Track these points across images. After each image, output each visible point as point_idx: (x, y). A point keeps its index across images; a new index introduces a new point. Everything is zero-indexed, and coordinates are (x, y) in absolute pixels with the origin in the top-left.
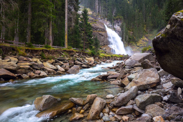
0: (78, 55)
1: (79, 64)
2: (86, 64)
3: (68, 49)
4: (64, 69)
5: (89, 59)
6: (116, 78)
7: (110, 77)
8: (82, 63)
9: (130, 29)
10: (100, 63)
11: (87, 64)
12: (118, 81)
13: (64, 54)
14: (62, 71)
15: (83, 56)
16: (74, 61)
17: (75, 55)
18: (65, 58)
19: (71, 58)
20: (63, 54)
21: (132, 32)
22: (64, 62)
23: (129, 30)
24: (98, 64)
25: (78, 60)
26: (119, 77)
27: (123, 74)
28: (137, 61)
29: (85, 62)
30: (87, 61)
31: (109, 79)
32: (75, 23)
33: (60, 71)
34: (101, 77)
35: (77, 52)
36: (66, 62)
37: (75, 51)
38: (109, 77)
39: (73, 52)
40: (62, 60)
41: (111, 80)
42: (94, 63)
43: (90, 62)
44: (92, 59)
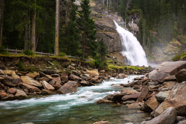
0: (75, 66)
1: (76, 80)
2: (87, 79)
3: (59, 57)
4: (54, 87)
5: (91, 72)
6: (135, 99)
7: (126, 97)
8: (81, 79)
9: (152, 28)
10: (109, 78)
11: (88, 80)
12: (140, 103)
13: (53, 65)
14: (50, 90)
15: (82, 67)
16: (69, 75)
17: (70, 66)
18: (55, 69)
19: (64, 70)
20: (52, 63)
21: (156, 33)
22: (53, 76)
24: (104, 79)
25: (75, 74)
26: (140, 97)
27: (147, 93)
28: (168, 73)
29: (86, 76)
30: (88, 75)
31: (125, 101)
32: (70, 18)
33: (47, 89)
34: (112, 97)
35: (72, 62)
36: (57, 76)
37: (70, 60)
38: (124, 97)
39: (66, 61)
40: (51, 73)
41: (127, 102)
42: (99, 78)
43: (93, 77)
44: (96, 72)
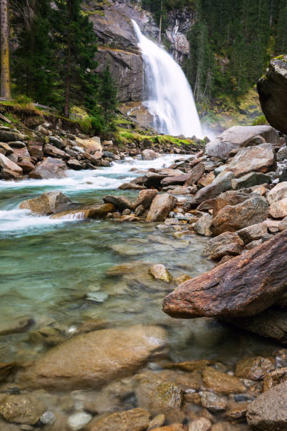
0: (49, 128)
1: (58, 156)
2: (79, 157)
3: (19, 105)
4: (21, 166)
5: (86, 142)
6: (182, 183)
7: (167, 180)
8: (67, 155)
10: (122, 158)
11: (82, 159)
13: (9, 121)
14: (16, 171)
15: (64, 132)
16: (44, 144)
17: (40, 127)
18: (14, 131)
19: (34, 135)
20: (5, 118)
22: (11, 146)
23: (217, 50)
24: (114, 159)
25: (55, 144)
27: (201, 172)
28: (237, 144)
29: (77, 150)
30: (81, 149)
31: (166, 185)
33: (9, 169)
35: (46, 118)
36: (20, 147)
37: (42, 113)
38: (164, 180)
39: (34, 114)
40: (9, 138)
41: (170, 187)
42: (104, 157)
43: (92, 153)
44: (95, 143)
